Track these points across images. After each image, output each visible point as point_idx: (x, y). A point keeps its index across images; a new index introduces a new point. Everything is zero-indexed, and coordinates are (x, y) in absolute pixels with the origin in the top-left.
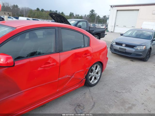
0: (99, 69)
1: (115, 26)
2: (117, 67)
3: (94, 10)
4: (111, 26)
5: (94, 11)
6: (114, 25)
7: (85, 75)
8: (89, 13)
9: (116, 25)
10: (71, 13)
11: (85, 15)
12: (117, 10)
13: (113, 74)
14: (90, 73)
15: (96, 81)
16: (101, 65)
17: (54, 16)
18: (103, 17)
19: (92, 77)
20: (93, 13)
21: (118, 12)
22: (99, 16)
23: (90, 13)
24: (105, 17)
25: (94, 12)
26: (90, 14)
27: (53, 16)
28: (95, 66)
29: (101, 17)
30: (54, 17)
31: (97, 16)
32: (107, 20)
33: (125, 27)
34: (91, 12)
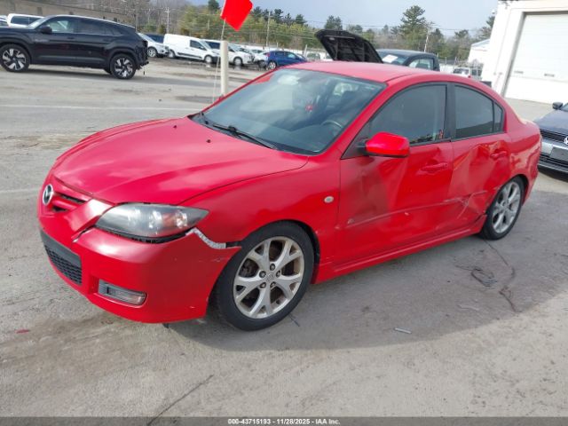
0: (516, 195)
1: (513, 73)
2: (548, 203)
3: (422, 8)
4: (495, 74)
5: (423, 12)
6: (505, 71)
7: (488, 205)
8: (403, 20)
9: (514, 69)
10: (331, 18)
11: (386, 26)
12: (525, 14)
13: (541, 218)
14: (497, 204)
15: (505, 228)
16: (523, 187)
17: (332, 39)
18: (454, 35)
19: (497, 216)
20: (418, 21)
21: (529, 18)
22: (438, 32)
23: (405, 22)
24: (462, 34)
25: (419, 17)
26: (403, 24)
27: (329, 40)
28: (510, 185)
29: (448, 33)
30: (331, 42)
31: (434, 30)
32: (469, 50)
33: (552, 78)
34: (408, 14)
